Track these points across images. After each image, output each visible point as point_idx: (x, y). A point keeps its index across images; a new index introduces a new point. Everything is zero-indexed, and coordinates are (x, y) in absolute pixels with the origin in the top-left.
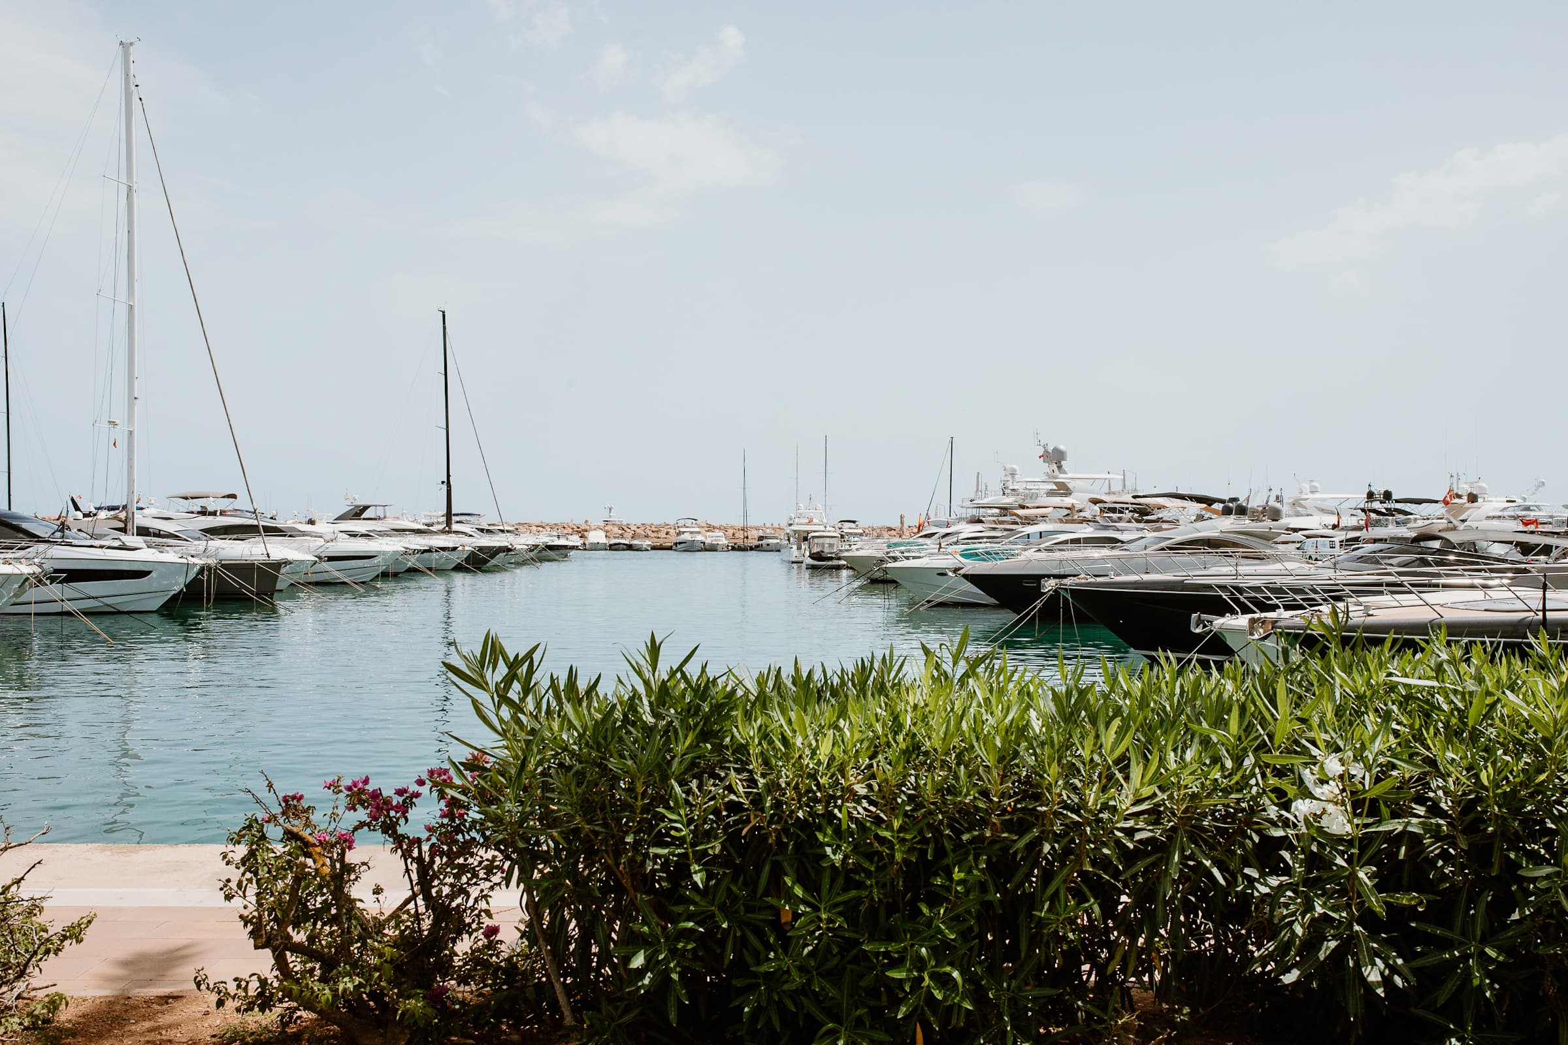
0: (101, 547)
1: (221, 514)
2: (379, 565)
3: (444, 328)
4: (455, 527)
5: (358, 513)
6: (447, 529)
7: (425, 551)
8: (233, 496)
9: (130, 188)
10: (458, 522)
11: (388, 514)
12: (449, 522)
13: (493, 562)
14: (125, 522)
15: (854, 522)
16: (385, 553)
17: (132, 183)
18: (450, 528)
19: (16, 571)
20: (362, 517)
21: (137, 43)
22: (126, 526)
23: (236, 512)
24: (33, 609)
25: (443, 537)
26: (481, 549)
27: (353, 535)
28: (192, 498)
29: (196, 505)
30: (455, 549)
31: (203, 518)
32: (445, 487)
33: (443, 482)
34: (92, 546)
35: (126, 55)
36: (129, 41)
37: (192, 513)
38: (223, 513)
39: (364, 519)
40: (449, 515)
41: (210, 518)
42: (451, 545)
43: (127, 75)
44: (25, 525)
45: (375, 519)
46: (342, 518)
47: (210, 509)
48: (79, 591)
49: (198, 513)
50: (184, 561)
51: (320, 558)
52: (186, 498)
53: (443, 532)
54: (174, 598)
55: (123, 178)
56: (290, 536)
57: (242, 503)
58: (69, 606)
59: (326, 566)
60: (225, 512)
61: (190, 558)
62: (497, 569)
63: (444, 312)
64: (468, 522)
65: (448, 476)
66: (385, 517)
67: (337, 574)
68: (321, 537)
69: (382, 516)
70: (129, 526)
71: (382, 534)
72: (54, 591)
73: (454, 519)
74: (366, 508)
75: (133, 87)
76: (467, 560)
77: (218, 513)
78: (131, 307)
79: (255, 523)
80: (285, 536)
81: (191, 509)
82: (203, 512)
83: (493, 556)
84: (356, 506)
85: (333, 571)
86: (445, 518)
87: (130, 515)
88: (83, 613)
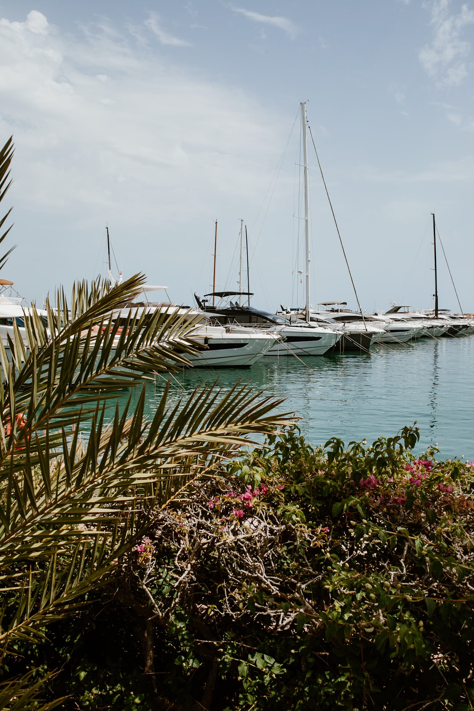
0: (301, 327)
1: (340, 311)
2: (411, 334)
3: (434, 222)
4: (439, 316)
5: (396, 310)
6: (436, 317)
7: (430, 327)
8: (345, 303)
9: (305, 168)
10: (440, 314)
11: (409, 311)
12: (437, 314)
13: (461, 332)
14: (305, 315)
16: (413, 328)
17: (306, 165)
18: (437, 317)
19: (272, 338)
20: (398, 312)
21: (307, 103)
22: (306, 317)
23: (347, 311)
24: (278, 353)
25: (436, 321)
26: (454, 326)
27: (397, 320)
28: (328, 304)
29: (330, 307)
30: (443, 326)
31: (332, 313)
32: (435, 297)
33: (434, 295)
34: (297, 326)
35: (303, 108)
36: (304, 102)
37: (328, 311)
38: (341, 311)
39: (399, 313)
40: (437, 310)
41: (336, 313)
42: (440, 325)
43: (304, 117)
44: (269, 317)
45: (404, 313)
46: (389, 312)
47: (335, 309)
48: (295, 346)
49: (331, 311)
50: (335, 333)
51: (387, 331)
52: (325, 305)
53: (434, 318)
54: (331, 349)
55: (302, 164)
56: (371, 321)
58: (292, 352)
59: (390, 334)
60: (342, 310)
61: (337, 331)
62: (462, 336)
63: (434, 215)
64: (444, 314)
65: (436, 292)
66: (408, 312)
67: (394, 338)
68: (384, 321)
69: (407, 312)
70: (307, 317)
71: (408, 320)
72: (285, 345)
73: (439, 312)
74: (399, 308)
75: (306, 122)
76: (448, 331)
77: (339, 311)
78: (307, 221)
80: (368, 321)
81: (327, 309)
82: (333, 311)
83: (460, 330)
84: (395, 307)
85: (392, 337)
86: (434, 312)
87: (307, 313)
88: (297, 355)
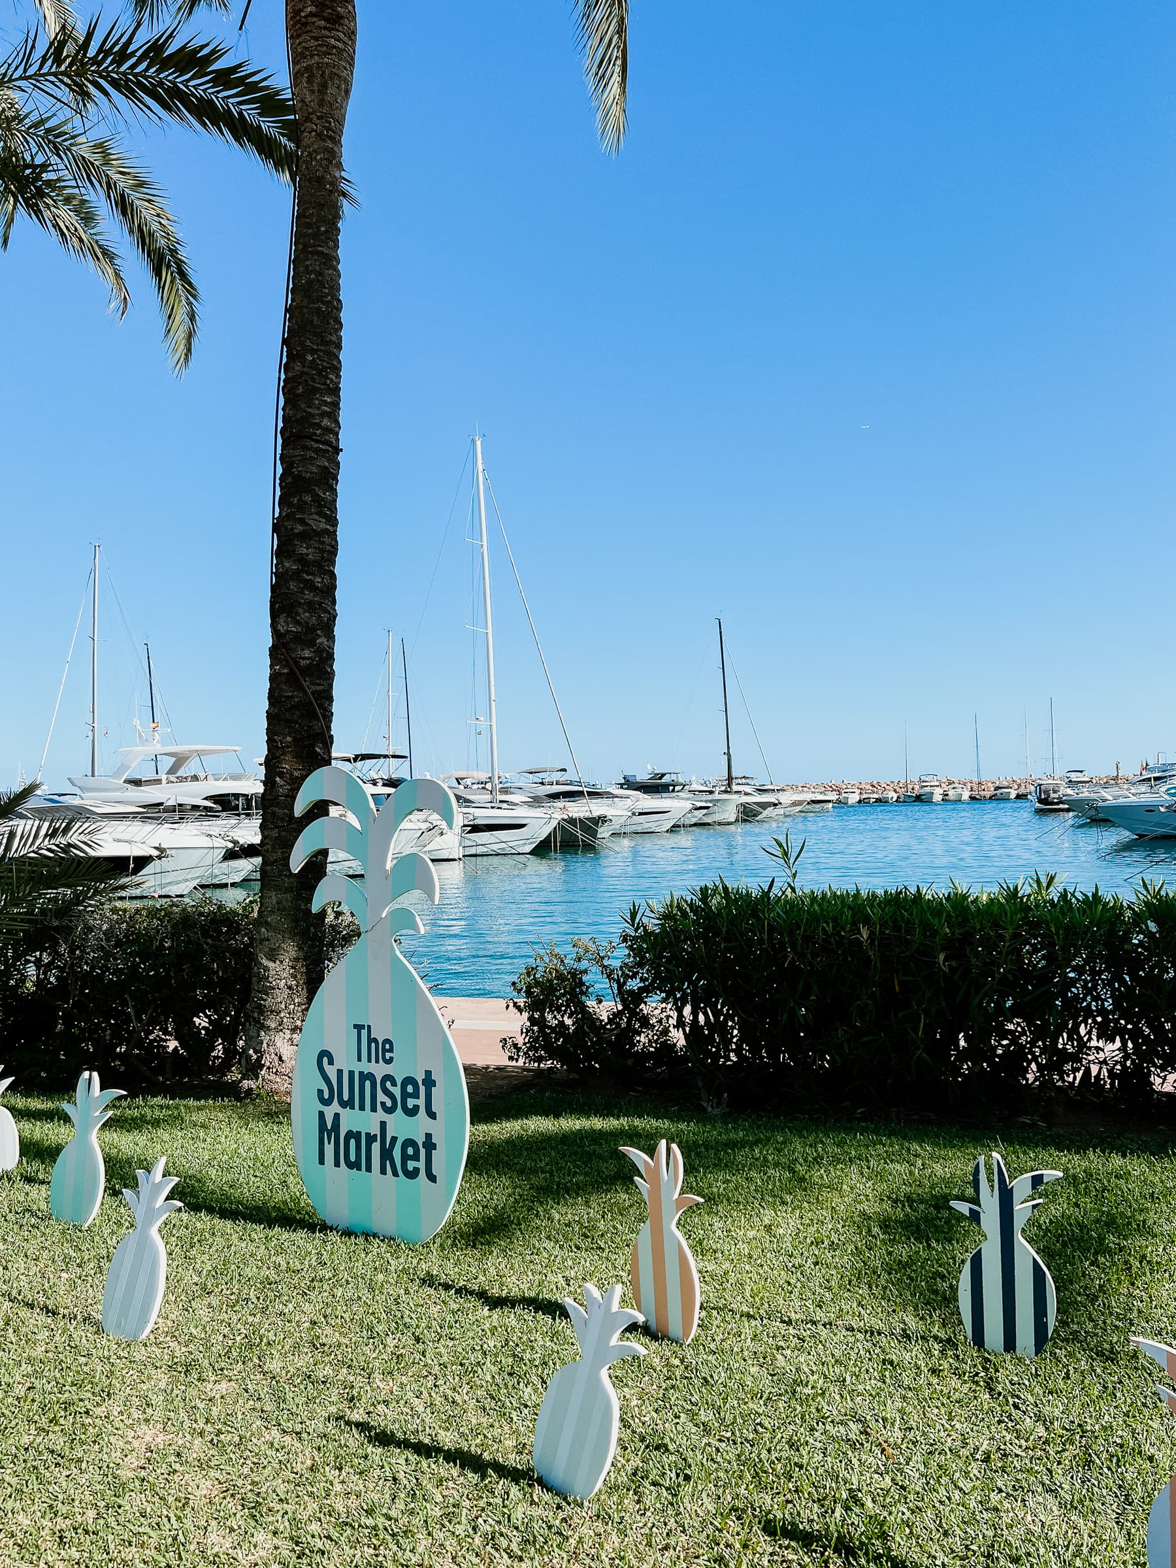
1: (556, 784)
2: (673, 817)
3: (721, 633)
4: (735, 788)
6: (729, 790)
8: (565, 770)
12: (729, 785)
13: (765, 813)
14: (491, 791)
15: (1081, 772)
18: (731, 789)
23: (566, 782)
28: (536, 772)
29: (538, 778)
31: (542, 787)
32: (726, 757)
33: (724, 753)
37: (536, 783)
40: (730, 778)
41: (548, 786)
47: (548, 780)
49: (540, 783)
51: (632, 813)
52: (531, 773)
56: (607, 798)
57: (570, 776)
60: (559, 782)
63: (720, 620)
64: (744, 783)
65: (728, 748)
70: (494, 794)
73: (734, 781)
77: (554, 783)
78: (487, 634)
79: (580, 789)
80: (604, 798)
81: (535, 781)
82: (543, 783)
83: (765, 809)
86: (726, 781)
87: (494, 787)
